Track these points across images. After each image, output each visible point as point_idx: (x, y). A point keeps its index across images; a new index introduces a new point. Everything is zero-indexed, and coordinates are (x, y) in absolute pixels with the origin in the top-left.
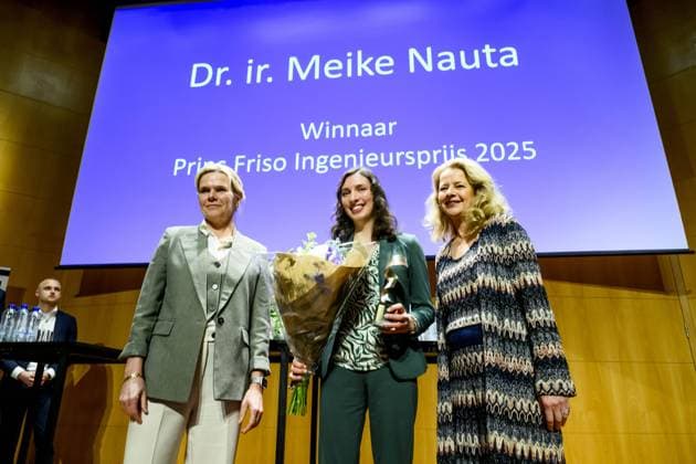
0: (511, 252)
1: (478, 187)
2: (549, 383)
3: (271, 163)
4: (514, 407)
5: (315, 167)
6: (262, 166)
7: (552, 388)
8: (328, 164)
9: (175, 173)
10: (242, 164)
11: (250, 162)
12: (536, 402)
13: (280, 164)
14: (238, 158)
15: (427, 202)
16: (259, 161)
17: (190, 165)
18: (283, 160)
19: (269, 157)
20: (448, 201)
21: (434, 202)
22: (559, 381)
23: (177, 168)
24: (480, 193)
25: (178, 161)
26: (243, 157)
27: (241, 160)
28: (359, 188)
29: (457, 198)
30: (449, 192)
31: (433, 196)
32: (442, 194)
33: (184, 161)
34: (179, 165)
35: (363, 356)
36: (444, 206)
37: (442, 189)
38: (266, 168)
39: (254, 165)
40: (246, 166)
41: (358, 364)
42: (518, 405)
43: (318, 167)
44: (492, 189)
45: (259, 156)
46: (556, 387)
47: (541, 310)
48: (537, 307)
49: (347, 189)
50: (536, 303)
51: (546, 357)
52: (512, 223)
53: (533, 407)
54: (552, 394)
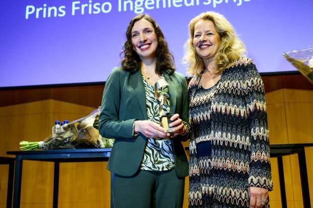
0: (250, 84)
1: (223, 35)
2: (257, 178)
3: (100, 7)
4: (240, 197)
5: (134, 9)
6: (93, 9)
7: (258, 182)
8: (143, 6)
9: (27, 17)
10: (78, 8)
11: (83, 6)
12: (246, 192)
13: (107, 7)
14: (74, 3)
15: (185, 46)
16: (90, 5)
17: (38, 10)
18: (109, 3)
19: (97, 2)
20: (200, 45)
21: (190, 46)
22: (264, 178)
23: (28, 13)
24: (225, 40)
25: (28, 7)
26: (78, 2)
27: (76, 5)
28: (146, 31)
29: (208, 43)
30: (201, 38)
31: (189, 41)
32: (196, 40)
33: (33, 8)
34: (30, 10)
35: (159, 159)
36: (198, 49)
37: (196, 36)
38: (96, 10)
39: (87, 9)
40: (80, 10)
41: (156, 166)
42: (233, 194)
43: (136, 8)
44: (234, 37)
45: (90, 2)
46: (262, 182)
47: (262, 128)
48: (259, 126)
49: (136, 32)
50: (259, 123)
51: (259, 161)
52: (251, 63)
53: (243, 195)
54: (258, 186)
